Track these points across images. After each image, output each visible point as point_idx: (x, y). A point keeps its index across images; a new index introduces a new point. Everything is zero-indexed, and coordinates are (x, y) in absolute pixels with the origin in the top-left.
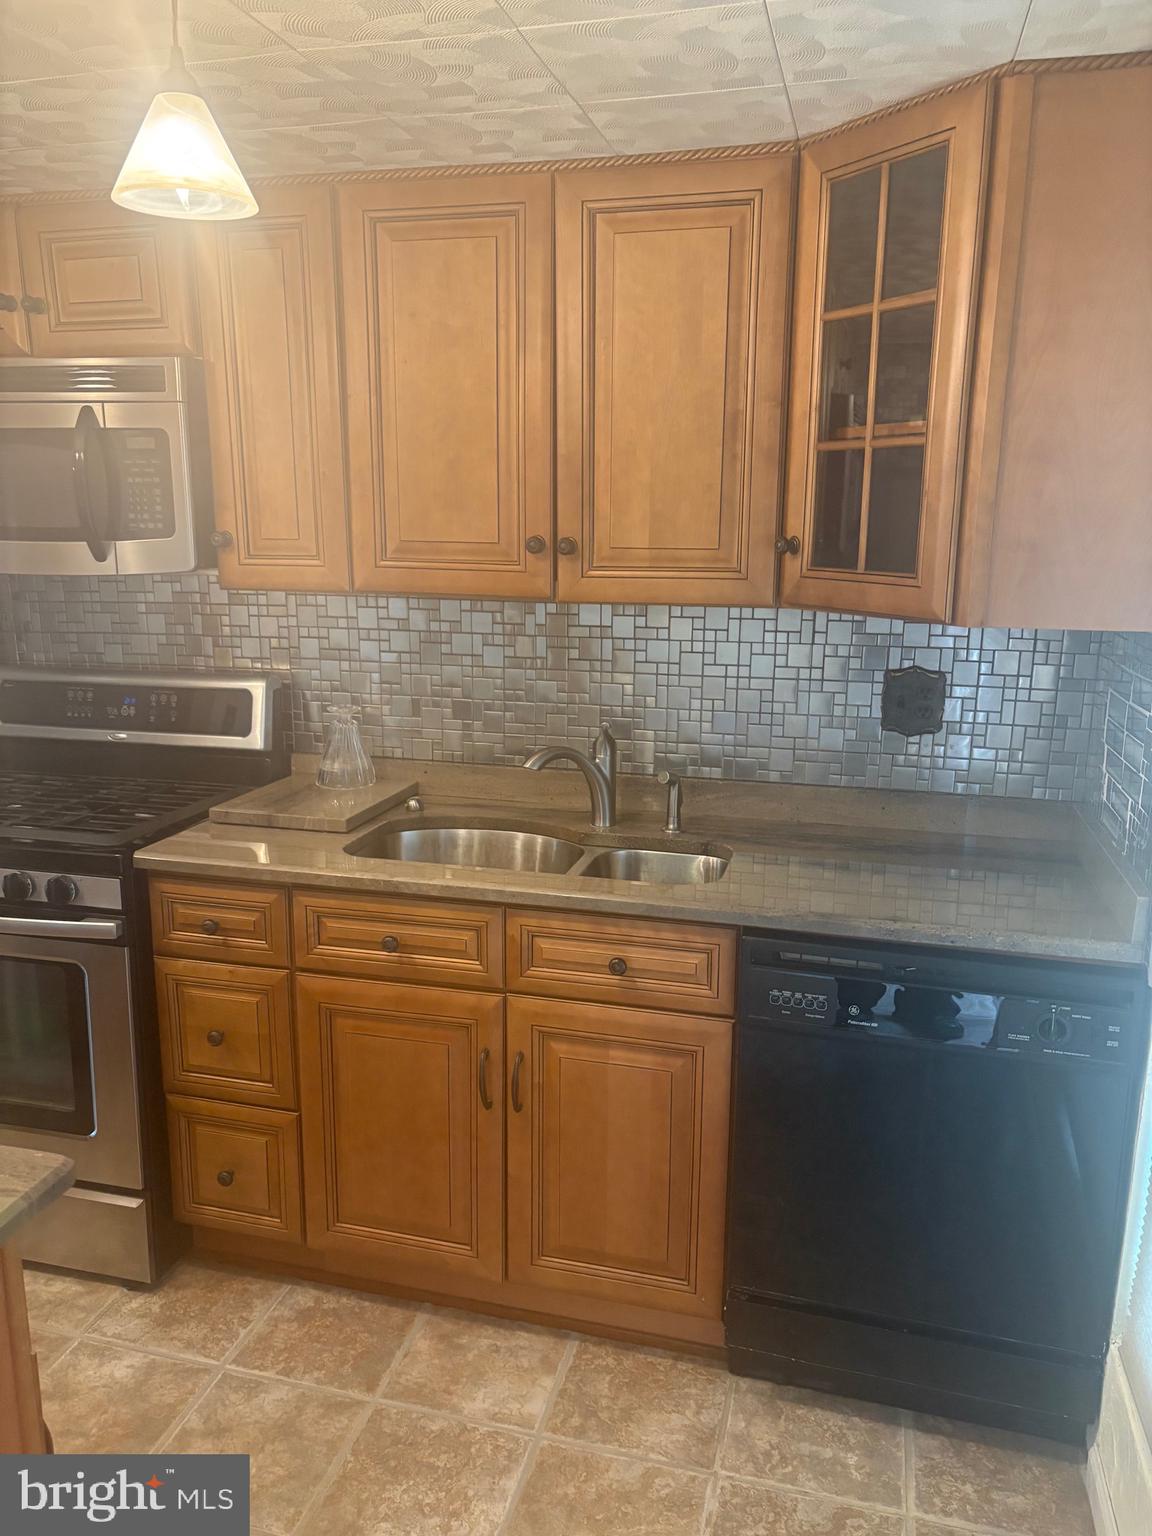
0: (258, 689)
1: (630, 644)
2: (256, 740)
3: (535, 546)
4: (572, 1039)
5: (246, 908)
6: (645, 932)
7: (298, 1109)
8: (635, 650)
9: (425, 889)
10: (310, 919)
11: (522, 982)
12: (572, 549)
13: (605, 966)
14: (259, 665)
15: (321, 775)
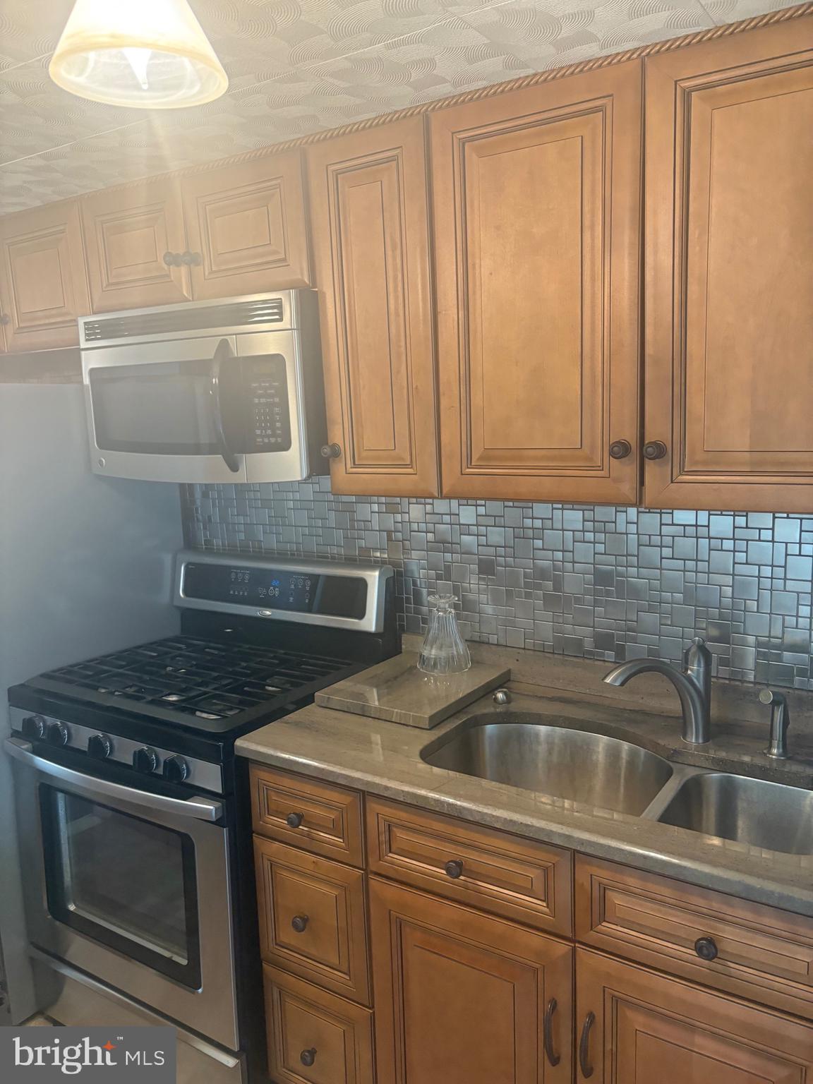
0: (373, 579)
1: (728, 545)
2: (370, 622)
3: (620, 450)
4: (651, 1012)
5: (328, 805)
6: (742, 912)
7: (372, 1007)
8: (734, 551)
9: (488, 819)
10: (382, 828)
11: (591, 937)
12: (660, 452)
13: (692, 941)
14: (378, 554)
15: (423, 660)
